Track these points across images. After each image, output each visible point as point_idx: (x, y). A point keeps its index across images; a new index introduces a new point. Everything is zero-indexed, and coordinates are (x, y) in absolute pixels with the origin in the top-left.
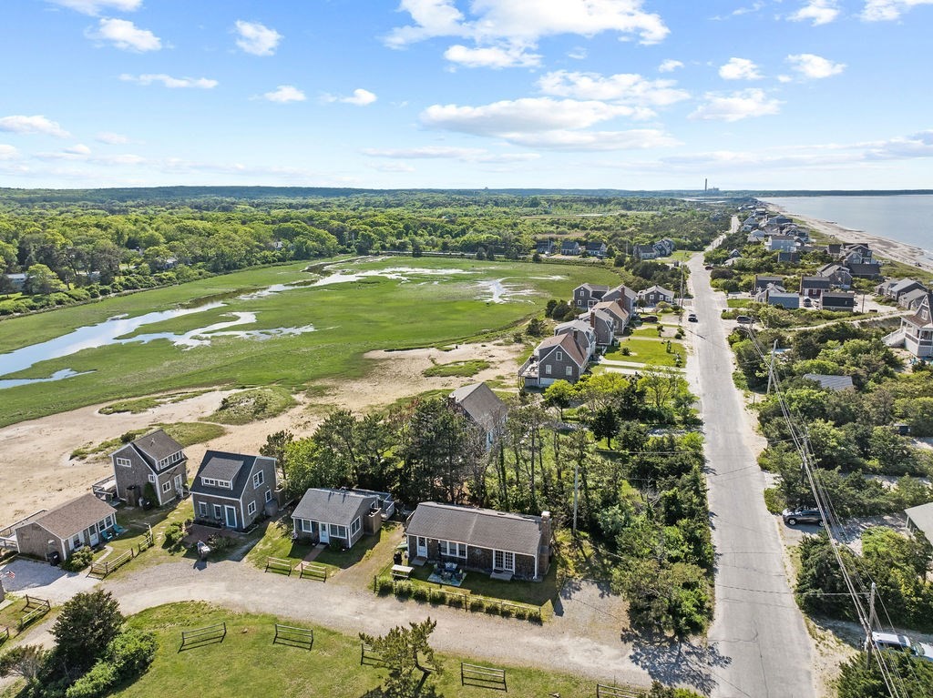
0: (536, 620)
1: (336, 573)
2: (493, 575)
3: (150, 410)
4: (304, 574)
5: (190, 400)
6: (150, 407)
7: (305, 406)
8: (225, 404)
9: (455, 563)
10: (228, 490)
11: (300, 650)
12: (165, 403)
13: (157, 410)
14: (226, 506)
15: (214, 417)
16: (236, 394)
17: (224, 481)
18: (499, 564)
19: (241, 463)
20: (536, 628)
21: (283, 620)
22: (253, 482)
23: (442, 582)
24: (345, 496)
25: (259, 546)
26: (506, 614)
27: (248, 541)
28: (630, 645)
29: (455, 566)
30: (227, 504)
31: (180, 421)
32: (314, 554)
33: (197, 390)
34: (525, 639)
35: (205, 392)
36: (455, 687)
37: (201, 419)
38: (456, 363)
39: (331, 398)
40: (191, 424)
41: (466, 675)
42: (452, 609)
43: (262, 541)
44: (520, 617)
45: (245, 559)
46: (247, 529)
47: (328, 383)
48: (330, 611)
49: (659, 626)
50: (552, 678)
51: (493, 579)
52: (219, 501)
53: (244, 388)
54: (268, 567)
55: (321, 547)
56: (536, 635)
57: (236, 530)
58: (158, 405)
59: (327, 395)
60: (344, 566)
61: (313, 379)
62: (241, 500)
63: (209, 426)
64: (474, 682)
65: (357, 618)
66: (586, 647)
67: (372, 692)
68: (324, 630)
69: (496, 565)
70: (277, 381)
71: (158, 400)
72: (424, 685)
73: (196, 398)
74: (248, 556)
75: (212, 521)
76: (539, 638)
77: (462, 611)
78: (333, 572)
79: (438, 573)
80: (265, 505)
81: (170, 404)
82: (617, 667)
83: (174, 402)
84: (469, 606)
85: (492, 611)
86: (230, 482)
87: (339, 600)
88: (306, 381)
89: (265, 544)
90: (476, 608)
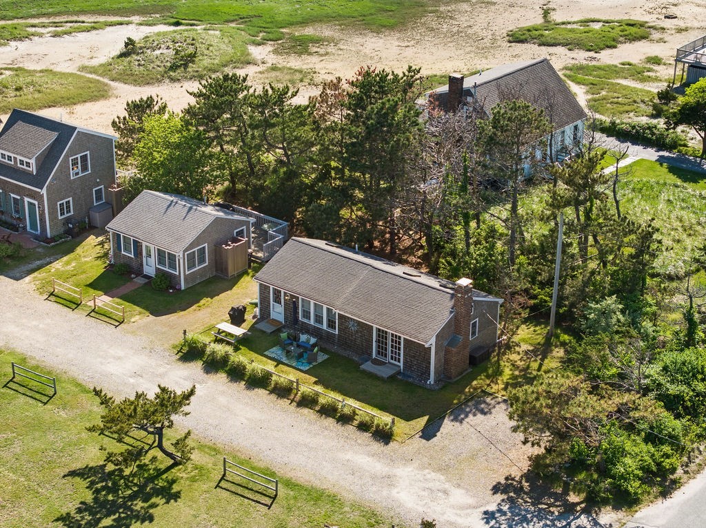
0: (384, 436)
1: (140, 319)
2: (368, 366)
3: (13, 44)
4: (95, 313)
5: (81, 36)
6: (15, 39)
7: (262, 68)
8: (130, 48)
9: (315, 336)
10: (29, 174)
11: (31, 401)
12: (41, 35)
13: (23, 46)
14: (26, 199)
15: (105, 69)
16: (158, 34)
17: (25, 160)
18: (382, 351)
19: (55, 135)
20: (377, 447)
21: (33, 362)
22: (70, 167)
23: (284, 360)
24: (190, 209)
25: (58, 265)
26: (345, 419)
27: (45, 256)
28: (499, 497)
29: (313, 340)
30: (28, 196)
31: (51, 67)
32: (128, 288)
33: (102, 19)
34: (349, 456)
35: (112, 24)
36: (205, 487)
37: (83, 68)
38: (585, 22)
39: (315, 59)
40: (63, 75)
41: (228, 477)
42: (273, 397)
43: (65, 259)
44: (363, 427)
45: (28, 279)
46: (53, 239)
47: (327, 32)
48: (102, 364)
49: (566, 485)
50: (347, 509)
51: (364, 372)
52: (19, 190)
53: (177, 24)
54: (52, 294)
55: (140, 281)
56: (368, 455)
57: (36, 238)
58: (28, 37)
59: (310, 54)
60: (156, 313)
61: (304, 22)
62: (44, 192)
63: (90, 81)
64: (233, 488)
65: (132, 380)
66: (430, 485)
67: (92, 468)
68: (78, 385)
69: (378, 353)
70: (241, 19)
71: (33, 30)
72: (164, 476)
73: (94, 32)
74: (35, 274)
75: (9, 220)
76: (370, 459)
77: (284, 403)
78: (137, 317)
79: (284, 347)
80: (91, 207)
81: (48, 38)
82: (453, 518)
83: (56, 35)
84: (298, 397)
85: (329, 411)
86: (32, 161)
87: (121, 353)
88: (291, 24)
89: (68, 263)
90: (307, 402)
